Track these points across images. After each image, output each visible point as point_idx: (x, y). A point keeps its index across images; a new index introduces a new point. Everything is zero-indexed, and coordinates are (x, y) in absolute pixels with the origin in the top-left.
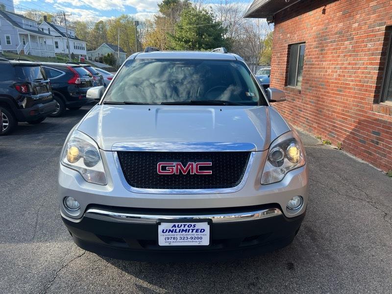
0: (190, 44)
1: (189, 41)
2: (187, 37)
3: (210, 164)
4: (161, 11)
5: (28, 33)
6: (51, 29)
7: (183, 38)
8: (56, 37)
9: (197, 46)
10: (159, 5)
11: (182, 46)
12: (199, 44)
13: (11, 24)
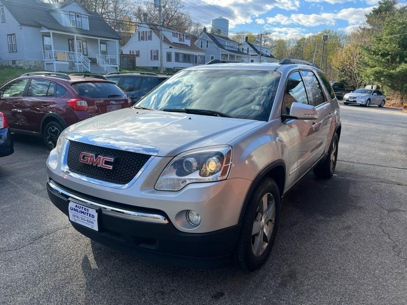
0: (389, 57)
1: (388, 54)
2: (386, 50)
3: (112, 160)
4: (368, 22)
5: (228, 53)
6: (251, 49)
7: (380, 51)
8: (252, 55)
9: (398, 60)
10: (367, 16)
11: (378, 60)
12: (400, 57)
13: (216, 46)
